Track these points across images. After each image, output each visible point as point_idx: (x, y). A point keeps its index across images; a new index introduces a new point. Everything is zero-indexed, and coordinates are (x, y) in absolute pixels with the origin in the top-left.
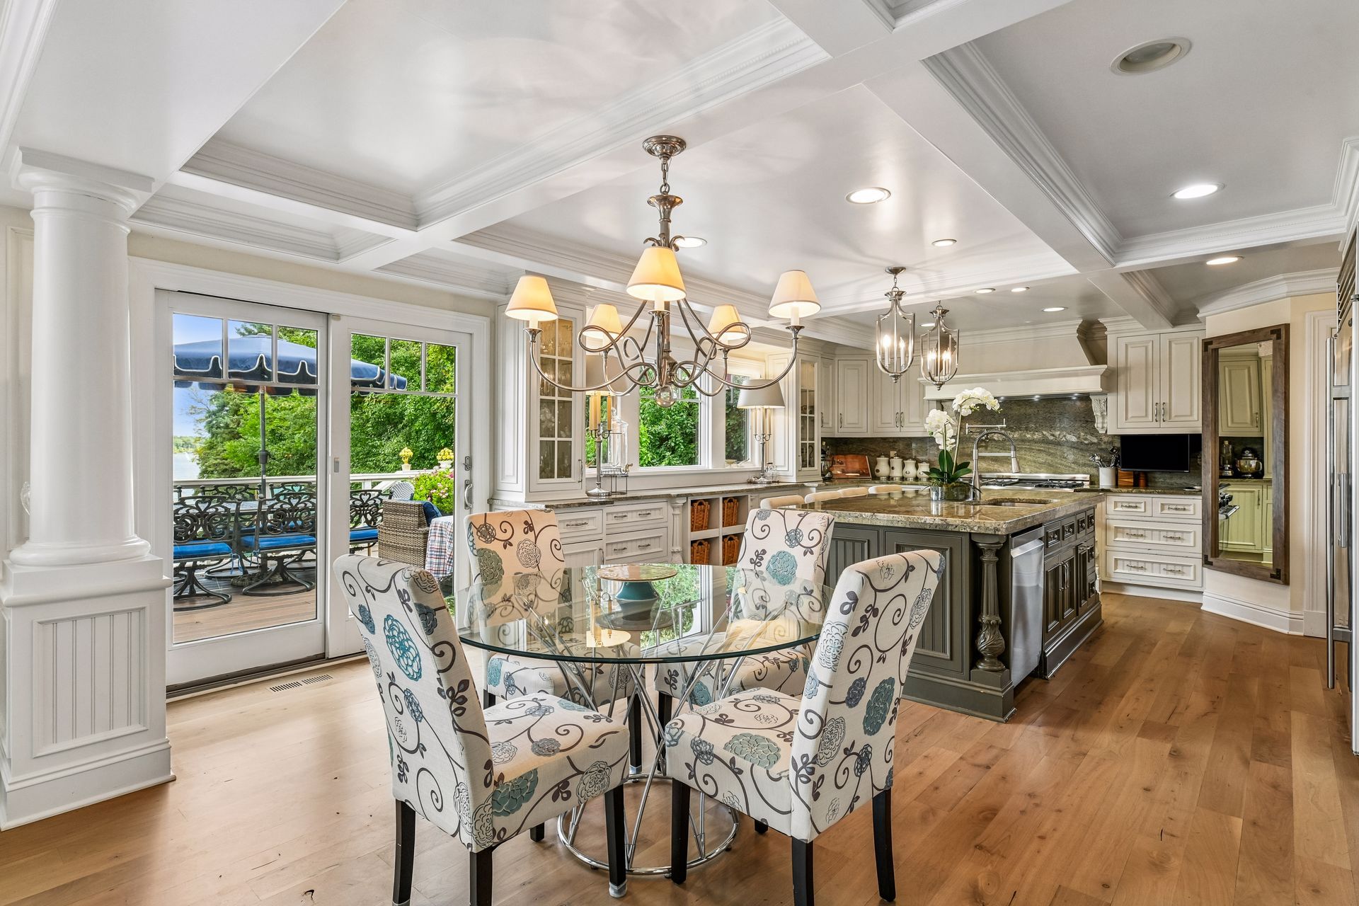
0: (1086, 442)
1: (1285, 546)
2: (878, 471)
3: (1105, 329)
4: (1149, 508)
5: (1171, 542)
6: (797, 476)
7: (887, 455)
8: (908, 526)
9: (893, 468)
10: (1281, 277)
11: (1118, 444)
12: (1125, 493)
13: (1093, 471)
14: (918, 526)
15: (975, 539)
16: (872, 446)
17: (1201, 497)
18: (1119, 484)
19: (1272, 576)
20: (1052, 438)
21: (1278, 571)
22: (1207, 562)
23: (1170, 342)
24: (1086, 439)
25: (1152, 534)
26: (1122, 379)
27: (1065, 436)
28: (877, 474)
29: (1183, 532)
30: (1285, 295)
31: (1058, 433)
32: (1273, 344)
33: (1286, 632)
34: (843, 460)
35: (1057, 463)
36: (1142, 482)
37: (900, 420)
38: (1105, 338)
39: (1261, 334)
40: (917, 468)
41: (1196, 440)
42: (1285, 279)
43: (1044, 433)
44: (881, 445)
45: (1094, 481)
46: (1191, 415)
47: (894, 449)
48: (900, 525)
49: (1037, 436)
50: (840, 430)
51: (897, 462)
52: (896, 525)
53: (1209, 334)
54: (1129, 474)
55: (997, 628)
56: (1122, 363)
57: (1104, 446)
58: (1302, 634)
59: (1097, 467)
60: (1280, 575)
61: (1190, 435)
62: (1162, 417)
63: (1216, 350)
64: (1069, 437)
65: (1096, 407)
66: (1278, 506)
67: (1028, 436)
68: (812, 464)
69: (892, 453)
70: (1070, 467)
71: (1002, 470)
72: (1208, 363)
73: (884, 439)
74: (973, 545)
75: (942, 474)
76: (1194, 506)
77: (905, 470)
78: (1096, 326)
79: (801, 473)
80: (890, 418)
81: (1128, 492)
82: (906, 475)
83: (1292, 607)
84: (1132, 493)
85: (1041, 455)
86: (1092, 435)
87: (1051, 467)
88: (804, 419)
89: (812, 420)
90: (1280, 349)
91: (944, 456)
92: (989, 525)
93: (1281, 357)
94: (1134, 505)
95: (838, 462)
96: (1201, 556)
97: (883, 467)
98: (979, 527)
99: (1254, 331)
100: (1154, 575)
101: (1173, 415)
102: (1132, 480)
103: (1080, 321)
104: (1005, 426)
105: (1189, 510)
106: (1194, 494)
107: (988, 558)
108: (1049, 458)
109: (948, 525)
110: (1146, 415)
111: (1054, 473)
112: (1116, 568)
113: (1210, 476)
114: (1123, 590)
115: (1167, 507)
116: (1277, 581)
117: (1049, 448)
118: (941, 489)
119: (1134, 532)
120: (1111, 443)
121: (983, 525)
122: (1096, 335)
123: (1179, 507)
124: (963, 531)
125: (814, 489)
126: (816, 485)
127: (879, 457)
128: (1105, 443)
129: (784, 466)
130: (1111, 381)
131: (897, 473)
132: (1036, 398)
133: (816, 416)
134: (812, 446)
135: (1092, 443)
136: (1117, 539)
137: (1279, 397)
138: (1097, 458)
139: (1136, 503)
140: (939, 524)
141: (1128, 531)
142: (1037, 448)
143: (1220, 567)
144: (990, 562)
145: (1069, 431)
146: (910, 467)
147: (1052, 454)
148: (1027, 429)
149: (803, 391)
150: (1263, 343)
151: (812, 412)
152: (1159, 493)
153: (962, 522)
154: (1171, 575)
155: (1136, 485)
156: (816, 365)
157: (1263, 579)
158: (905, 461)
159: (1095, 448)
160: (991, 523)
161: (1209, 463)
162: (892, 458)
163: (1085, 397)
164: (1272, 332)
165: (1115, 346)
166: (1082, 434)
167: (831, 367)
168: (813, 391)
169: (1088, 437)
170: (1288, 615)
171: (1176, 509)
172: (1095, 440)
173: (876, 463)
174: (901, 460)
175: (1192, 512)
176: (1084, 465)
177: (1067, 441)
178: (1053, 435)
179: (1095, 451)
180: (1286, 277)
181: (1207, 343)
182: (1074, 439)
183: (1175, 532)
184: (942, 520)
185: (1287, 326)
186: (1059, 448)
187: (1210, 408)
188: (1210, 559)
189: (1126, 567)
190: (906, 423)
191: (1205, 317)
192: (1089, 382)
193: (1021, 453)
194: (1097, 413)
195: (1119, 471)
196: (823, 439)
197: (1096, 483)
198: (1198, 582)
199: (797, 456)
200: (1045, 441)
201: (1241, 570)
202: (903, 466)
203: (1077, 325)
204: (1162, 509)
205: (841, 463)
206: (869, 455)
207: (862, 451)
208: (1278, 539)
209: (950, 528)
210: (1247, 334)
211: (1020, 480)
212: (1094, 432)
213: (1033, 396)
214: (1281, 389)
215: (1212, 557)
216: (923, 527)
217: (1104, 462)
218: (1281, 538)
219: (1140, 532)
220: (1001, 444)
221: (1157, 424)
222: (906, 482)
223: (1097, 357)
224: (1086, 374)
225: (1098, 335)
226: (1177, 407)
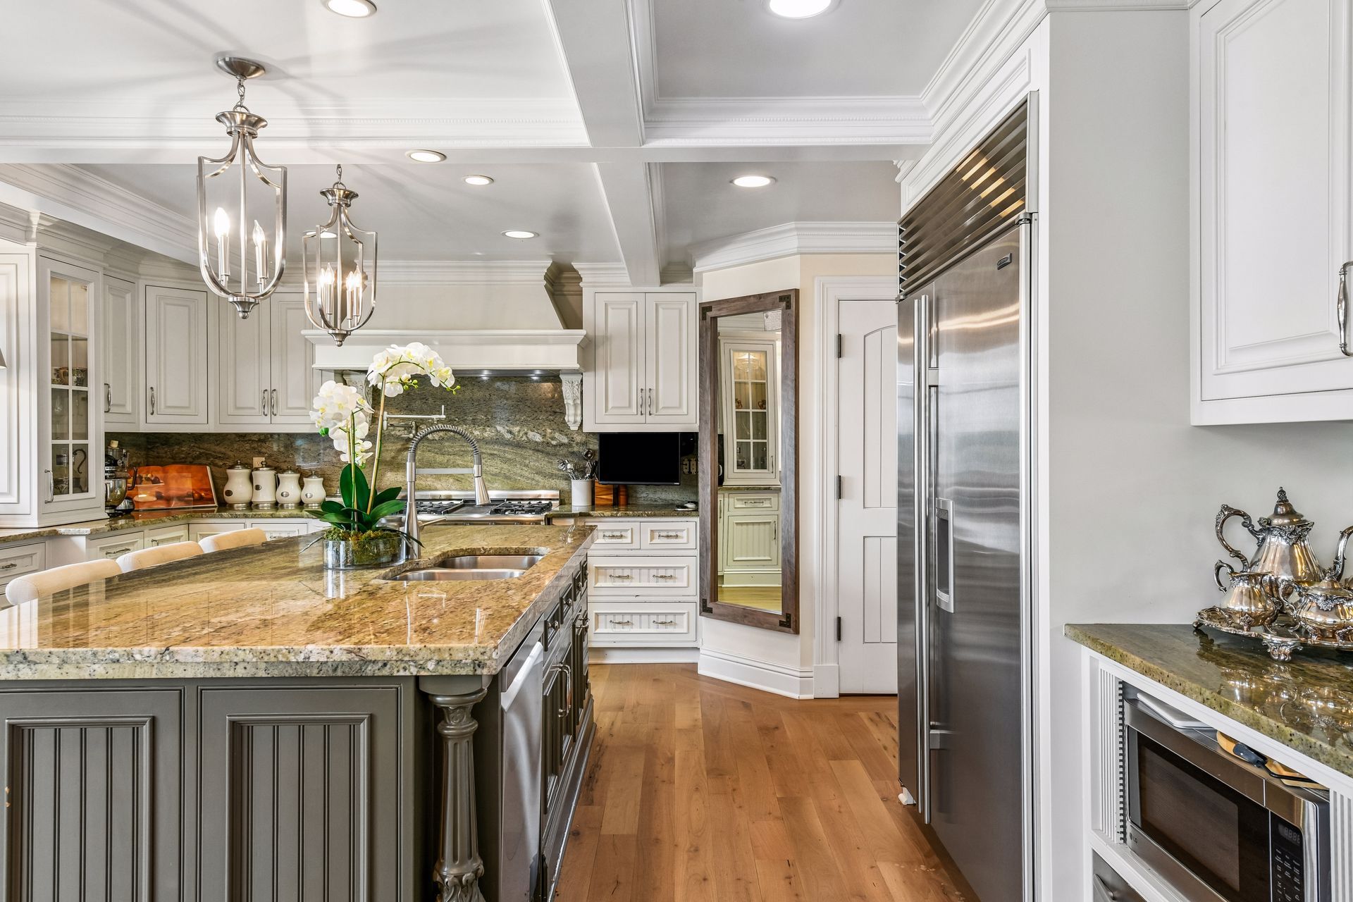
0: (554, 443)
1: (795, 583)
2: (229, 493)
3: (580, 279)
4: (636, 538)
5: (662, 583)
6: (41, 514)
7: (248, 465)
8: (262, 674)
9: (258, 488)
10: (792, 225)
11: (594, 445)
12: (608, 517)
13: (563, 484)
14: (289, 672)
15: (427, 688)
16: (218, 449)
17: (697, 519)
18: (596, 502)
19: (782, 624)
20: (508, 436)
21: (788, 616)
22: (705, 609)
23: (656, 305)
24: (553, 438)
25: (640, 575)
26: (600, 352)
27: (526, 434)
28: (228, 499)
29: (675, 568)
30: (795, 250)
31: (518, 428)
32: (783, 315)
33: (796, 696)
34: (159, 475)
35: (516, 474)
36: (622, 502)
37: (270, 403)
38: (580, 293)
39: (769, 300)
40: (301, 485)
42: (797, 229)
43: (499, 428)
44: (236, 446)
45: (564, 499)
46: (680, 406)
47: (260, 454)
48: (240, 672)
49: (488, 433)
50: (150, 418)
51: (265, 477)
52: (230, 674)
53: (708, 296)
54: (608, 489)
55: (476, 889)
56: (600, 333)
57: (576, 449)
58: (811, 696)
59: (568, 479)
60: (789, 623)
61: (683, 434)
62: (648, 409)
63: (714, 319)
64: (531, 434)
65: (569, 391)
66: (788, 530)
67: (476, 433)
68: (81, 485)
69: (257, 461)
70: (533, 479)
71: (439, 486)
72: (707, 334)
73: (242, 437)
74: (424, 700)
75: (347, 514)
76: (688, 529)
77: (280, 490)
78: (566, 275)
79: (51, 507)
80: (251, 397)
81: (612, 516)
82: (281, 500)
83: (802, 664)
84: (617, 516)
85: (493, 462)
86: (561, 432)
87: (508, 480)
88: (59, 396)
89: (83, 398)
90: (790, 323)
91: (351, 478)
92: (460, 656)
93: (790, 333)
94: (618, 534)
95: (148, 479)
96: (697, 599)
97: (238, 485)
98: (438, 662)
99: (760, 296)
100: (643, 632)
101: (660, 406)
102: (611, 497)
103: (549, 263)
104: (444, 417)
105: (682, 538)
106: (688, 515)
107: (456, 728)
108: (505, 466)
109: (365, 662)
110: (630, 406)
111: (512, 489)
112: (597, 627)
113: (709, 490)
114: (604, 657)
115: (656, 534)
116: (787, 629)
117: (505, 451)
118: (347, 546)
119: (619, 573)
120: (585, 444)
121: (446, 656)
122: (565, 289)
123: (670, 534)
124: (402, 673)
125: (82, 541)
126: (86, 530)
127: (232, 467)
128: (577, 444)
129: (9, 493)
130: (588, 350)
131: (265, 496)
132: (484, 376)
133: (94, 389)
134: (82, 451)
135: (563, 444)
136: (598, 585)
137: (789, 385)
138: (569, 466)
139: (621, 531)
140: (342, 663)
141: (611, 572)
142: (489, 452)
143: (720, 615)
144: (461, 736)
145: (532, 426)
146: (289, 483)
147: (510, 460)
148: (474, 422)
149: (59, 339)
150: (770, 313)
151: (82, 381)
152: (648, 516)
153: (399, 651)
154: (662, 629)
155: (616, 504)
156: (91, 287)
157: (771, 627)
158: (280, 475)
159: (563, 451)
160: (466, 649)
161: (708, 474)
162: (257, 469)
163: (553, 376)
164: (781, 299)
165: (590, 306)
166: (549, 431)
167: (128, 297)
168: (86, 340)
169: (557, 435)
170: (799, 674)
171: (668, 537)
172: (565, 441)
173: (226, 479)
174: (273, 472)
175: (685, 540)
176: (552, 476)
177: (529, 441)
178: (510, 432)
179: (565, 456)
180: (799, 226)
181: (705, 309)
182: (538, 438)
183: (666, 568)
184: (349, 652)
185: (797, 291)
186: (519, 451)
187: (709, 398)
188: (709, 605)
189: (609, 624)
190: (281, 409)
191: (701, 273)
192: (563, 355)
193: (466, 459)
194: (568, 401)
195: (596, 485)
196: (109, 437)
197: (566, 501)
198: (692, 636)
199: (41, 471)
200: (499, 441)
201: (745, 616)
202: (278, 483)
203: (545, 267)
204: (652, 538)
205: (156, 481)
206: (213, 464)
207: (198, 457)
208: (788, 574)
209: (370, 670)
210: (752, 300)
211: (466, 501)
212: (563, 427)
213: (480, 371)
214: (792, 376)
215: (711, 601)
216: (303, 671)
217: (579, 472)
218: (791, 572)
219: (626, 573)
220: (437, 445)
221: (642, 419)
222: (281, 513)
223: (571, 318)
224: (558, 341)
225: (568, 288)
226: (666, 397)
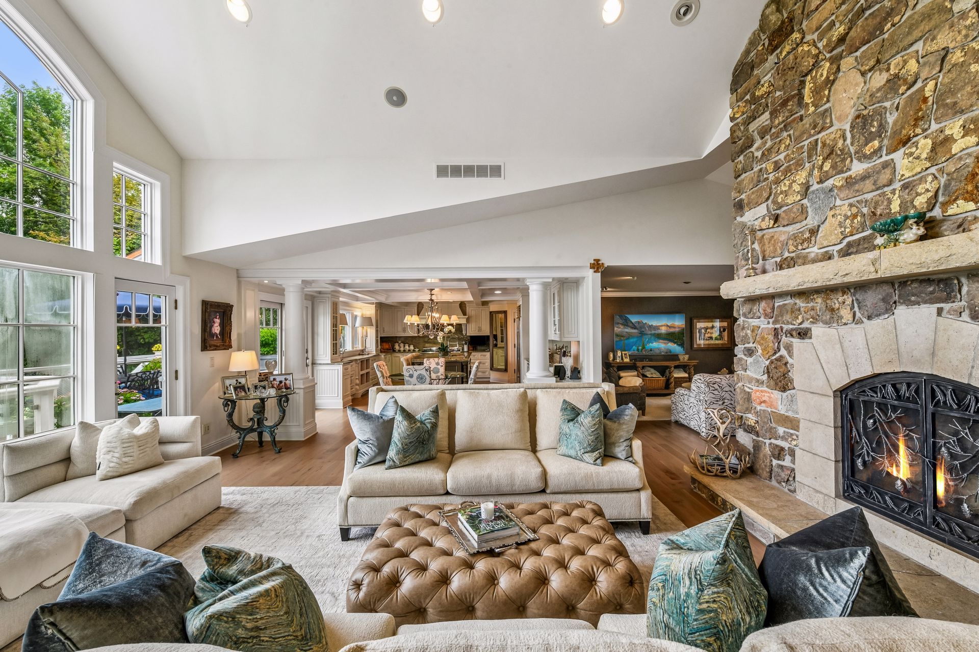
0: (461, 338)
1: (507, 363)
2: (395, 348)
3: (466, 305)
4: (478, 356)
5: (483, 365)
6: (376, 351)
7: (398, 343)
9: (401, 347)
11: (469, 338)
13: (462, 346)
16: (392, 339)
18: (470, 350)
22: (491, 369)
23: (481, 312)
26: (470, 320)
28: (395, 350)
31: (453, 335)
35: (452, 344)
36: (475, 349)
38: (466, 307)
39: (502, 312)
41: (488, 337)
44: (396, 339)
45: (463, 349)
46: (487, 331)
47: (400, 340)
50: (383, 334)
51: (402, 345)
53: (491, 310)
54: (472, 347)
56: (470, 316)
59: (464, 345)
60: (506, 370)
61: (486, 336)
62: (480, 331)
63: (492, 315)
65: (463, 327)
66: (505, 354)
69: (400, 342)
72: (491, 318)
73: (396, 337)
76: (488, 354)
80: (400, 329)
81: (473, 352)
82: (406, 350)
89: (378, 331)
90: (505, 316)
93: (505, 318)
96: (489, 368)
97: (397, 347)
101: (483, 330)
102: (472, 349)
105: (487, 356)
106: (488, 352)
110: (476, 330)
113: (492, 347)
115: (482, 355)
127: (395, 343)
128: (466, 338)
129: (371, 348)
130: (468, 320)
131: (402, 349)
133: (379, 329)
134: (378, 341)
138: (464, 342)
139: (475, 355)
143: (494, 370)
145: (456, 334)
146: (407, 347)
147: (451, 341)
149: (376, 321)
150: (502, 314)
152: (480, 352)
154: (483, 374)
156: (379, 311)
157: (503, 371)
161: (491, 344)
162: (400, 344)
163: (461, 325)
164: (504, 312)
165: (468, 310)
166: (459, 335)
168: (378, 321)
170: (508, 379)
171: (484, 356)
172: (463, 337)
173: (394, 346)
176: (460, 344)
177: (455, 337)
179: (463, 340)
181: (491, 312)
182: (457, 337)
183: (484, 362)
185: (507, 311)
186: (453, 339)
187: (491, 329)
190: (407, 331)
191: (490, 305)
192: (463, 321)
194: (463, 329)
195: (469, 346)
196: (380, 338)
198: (489, 375)
199: (376, 344)
202: (404, 346)
203: (459, 303)
206: (391, 343)
207: (388, 341)
210: (499, 312)
212: (462, 334)
214: (506, 326)
217: (466, 344)
218: (506, 361)
221: (478, 333)
222: (405, 352)
223: (464, 314)
224: (463, 318)
225: (463, 305)
226: (484, 328)
